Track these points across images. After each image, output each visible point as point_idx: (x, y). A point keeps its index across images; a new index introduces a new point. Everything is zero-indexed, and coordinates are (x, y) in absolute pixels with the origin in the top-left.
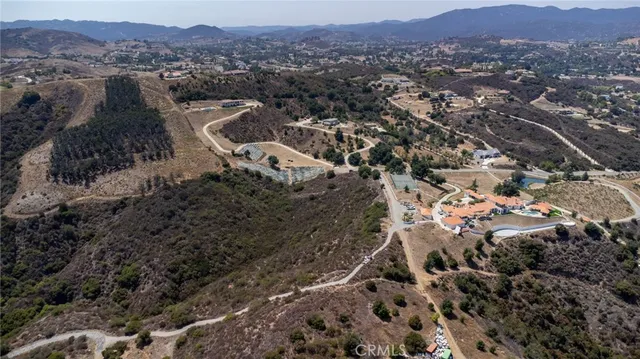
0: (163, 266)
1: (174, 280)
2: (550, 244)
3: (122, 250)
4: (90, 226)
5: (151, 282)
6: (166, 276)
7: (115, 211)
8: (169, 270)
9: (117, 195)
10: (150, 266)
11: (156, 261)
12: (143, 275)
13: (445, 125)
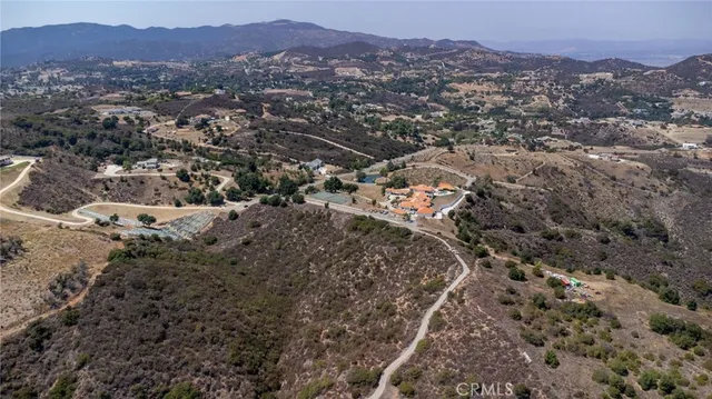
0: (224, 366)
1: (250, 372)
2: (471, 211)
3: (137, 380)
4: (15, 384)
5: (224, 391)
6: (239, 373)
7: (38, 347)
8: (236, 365)
9: (12, 325)
10: (207, 373)
11: (207, 365)
12: (203, 389)
13: (238, 148)
